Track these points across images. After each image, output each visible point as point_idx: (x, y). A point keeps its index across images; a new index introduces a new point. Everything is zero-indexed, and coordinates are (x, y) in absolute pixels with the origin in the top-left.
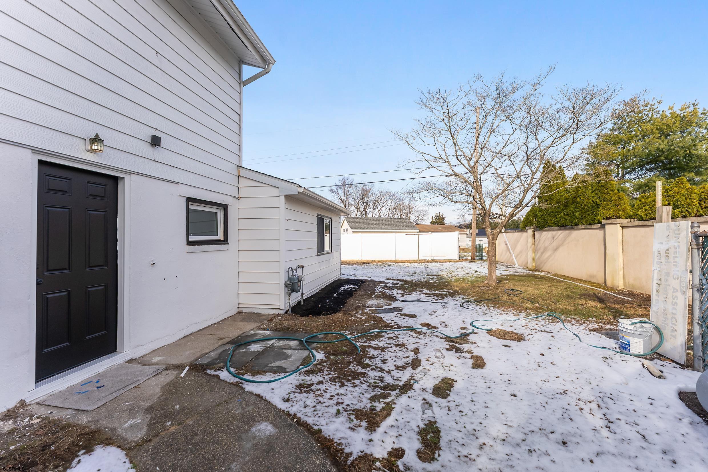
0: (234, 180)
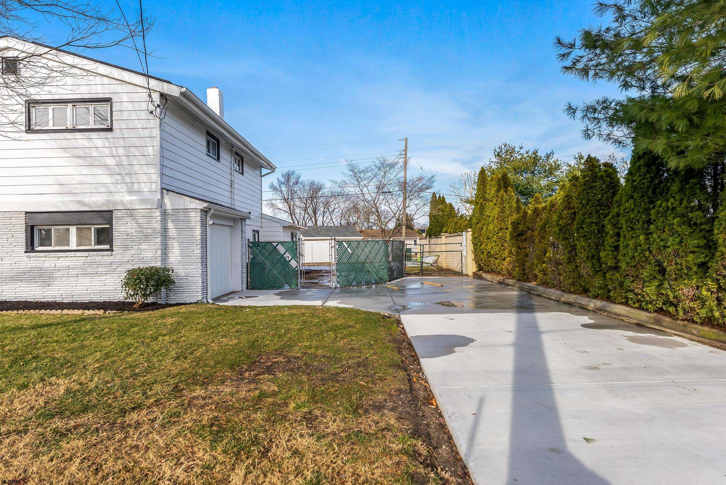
0: (259, 220)
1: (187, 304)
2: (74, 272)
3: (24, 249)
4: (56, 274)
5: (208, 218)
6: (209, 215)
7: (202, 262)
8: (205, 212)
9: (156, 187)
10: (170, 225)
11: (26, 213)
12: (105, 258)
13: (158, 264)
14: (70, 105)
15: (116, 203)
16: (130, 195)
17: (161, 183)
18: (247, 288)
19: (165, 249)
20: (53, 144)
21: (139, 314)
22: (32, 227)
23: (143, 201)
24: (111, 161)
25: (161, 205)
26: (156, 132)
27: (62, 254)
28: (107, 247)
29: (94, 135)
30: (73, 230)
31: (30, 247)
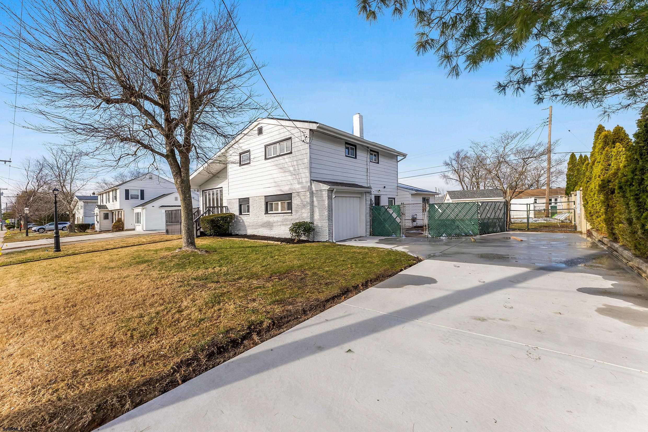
0: (395, 191)
1: (321, 242)
2: (279, 223)
3: (264, 213)
4: (274, 224)
5: (333, 194)
6: (333, 192)
7: (329, 219)
8: (330, 191)
9: (308, 179)
10: (315, 199)
11: (265, 196)
12: (290, 217)
13: (308, 220)
14: (278, 144)
15: (293, 189)
16: (298, 185)
17: (311, 177)
18: (370, 235)
19: (313, 212)
20: (273, 164)
21: (297, 245)
22: (267, 203)
23: (303, 188)
24: (291, 169)
25: (310, 189)
26: (308, 151)
27: (275, 215)
28: (290, 211)
29: (285, 156)
30: (280, 203)
31: (267, 212)
